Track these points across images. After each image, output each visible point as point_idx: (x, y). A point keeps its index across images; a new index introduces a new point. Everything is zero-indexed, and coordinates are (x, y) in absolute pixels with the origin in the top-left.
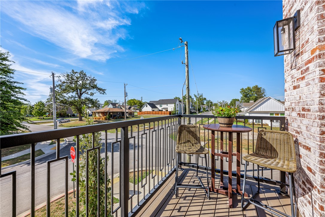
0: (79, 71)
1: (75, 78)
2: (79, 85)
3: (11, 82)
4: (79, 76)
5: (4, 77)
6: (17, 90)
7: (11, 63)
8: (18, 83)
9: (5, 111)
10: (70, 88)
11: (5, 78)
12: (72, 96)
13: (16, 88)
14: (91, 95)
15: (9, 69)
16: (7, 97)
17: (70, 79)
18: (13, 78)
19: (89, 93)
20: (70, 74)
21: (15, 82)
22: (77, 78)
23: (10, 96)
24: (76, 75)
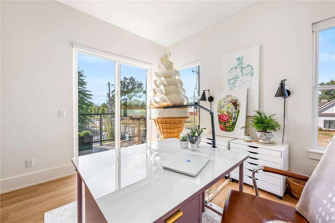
0: (129, 78)
1: (127, 83)
2: (130, 89)
3: (85, 91)
4: (129, 81)
5: (81, 87)
6: (88, 96)
7: (85, 78)
8: (88, 91)
9: (82, 111)
10: (123, 92)
11: (81, 89)
12: (124, 98)
13: (87, 94)
14: (139, 98)
15: (83, 82)
16: (82, 101)
17: (123, 85)
18: (85, 88)
19: (138, 96)
20: (123, 81)
21: (87, 91)
22: (128, 83)
23: (84, 101)
24: (127, 81)
